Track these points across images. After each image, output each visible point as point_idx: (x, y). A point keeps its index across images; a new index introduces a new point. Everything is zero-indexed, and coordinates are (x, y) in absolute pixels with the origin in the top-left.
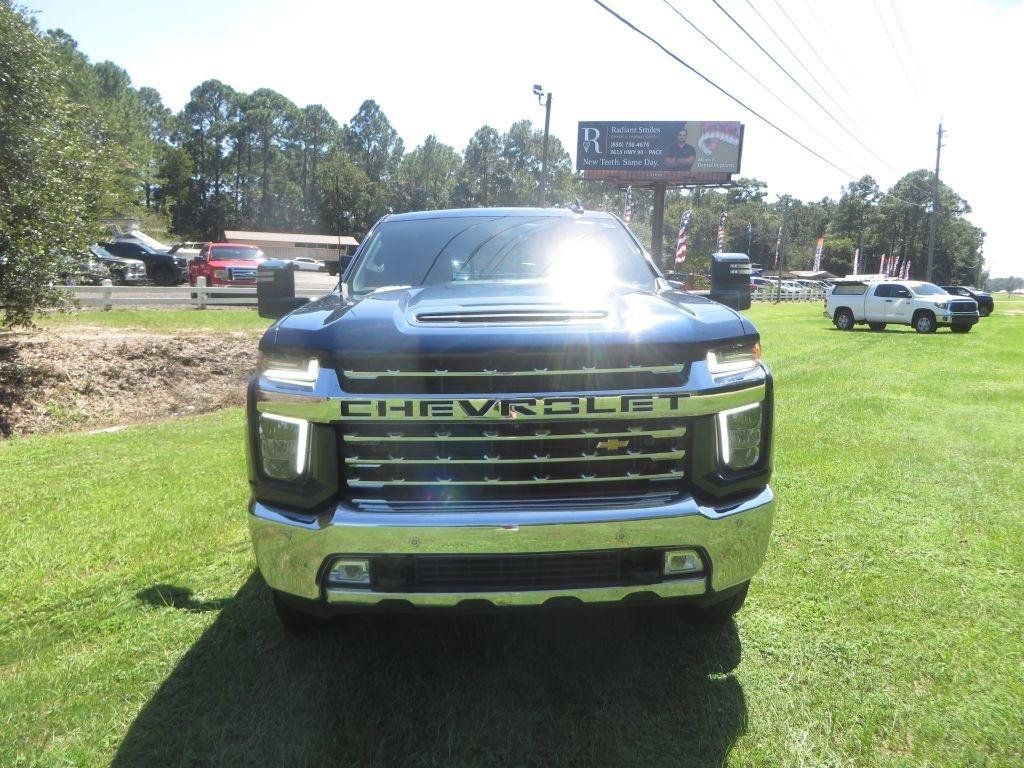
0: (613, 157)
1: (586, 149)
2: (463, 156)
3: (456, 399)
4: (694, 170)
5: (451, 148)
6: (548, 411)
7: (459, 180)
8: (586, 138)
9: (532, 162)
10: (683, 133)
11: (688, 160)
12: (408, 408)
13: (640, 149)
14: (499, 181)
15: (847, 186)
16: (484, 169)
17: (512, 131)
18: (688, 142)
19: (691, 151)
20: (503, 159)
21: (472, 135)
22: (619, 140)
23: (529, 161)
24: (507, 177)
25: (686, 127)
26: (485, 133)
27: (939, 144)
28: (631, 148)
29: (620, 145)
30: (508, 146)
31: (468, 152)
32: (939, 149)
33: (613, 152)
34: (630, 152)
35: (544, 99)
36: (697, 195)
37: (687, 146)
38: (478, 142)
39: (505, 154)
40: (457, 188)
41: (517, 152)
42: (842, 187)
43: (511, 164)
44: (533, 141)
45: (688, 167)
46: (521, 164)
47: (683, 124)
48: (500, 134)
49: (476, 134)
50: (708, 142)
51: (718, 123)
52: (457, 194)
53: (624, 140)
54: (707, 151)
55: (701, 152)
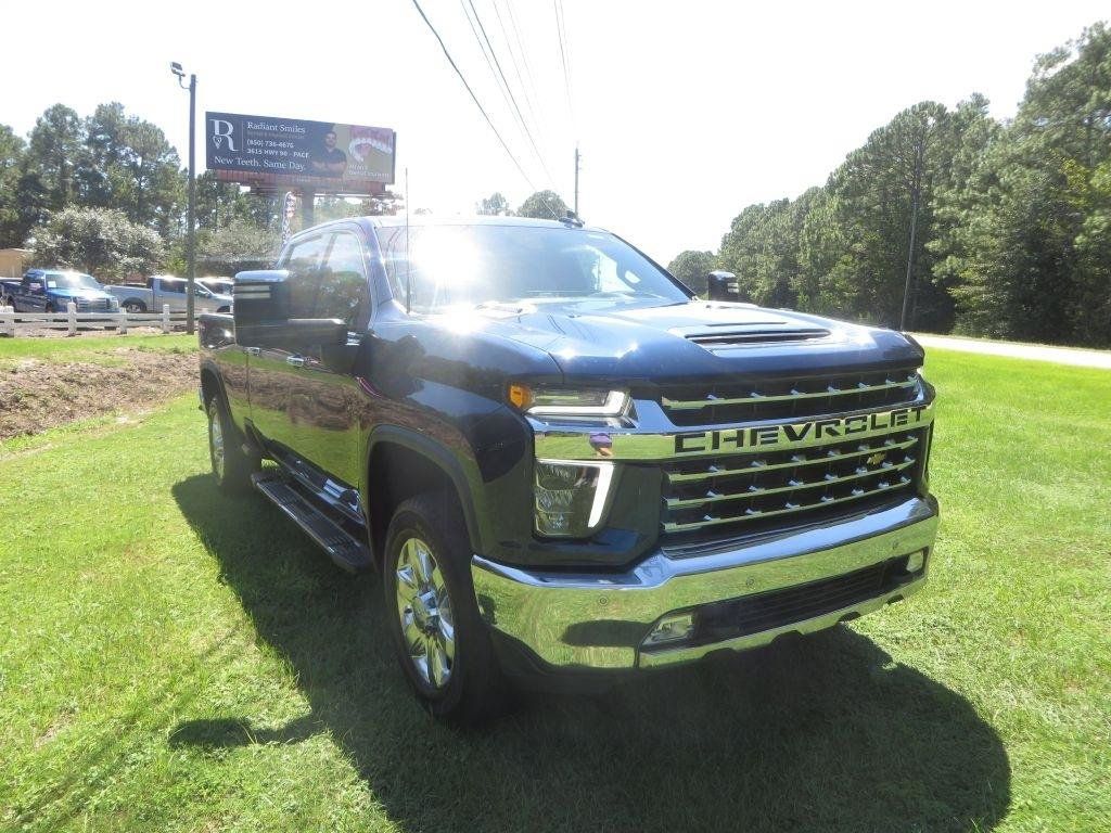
0: (251, 157)
1: (217, 145)
2: (28, 140)
3: (780, 424)
4: (345, 178)
5: (8, 128)
6: (848, 431)
7: (24, 170)
8: (217, 132)
9: (127, 155)
10: (331, 136)
11: (340, 166)
12: (739, 439)
13: (283, 149)
14: (84, 175)
15: (481, 204)
16: (60, 160)
17: (98, 114)
18: (337, 146)
19: (340, 156)
20: (86, 147)
21: (41, 114)
22: (259, 138)
23: (123, 153)
24: (94, 171)
25: (334, 129)
26: (58, 114)
27: (577, 167)
28: (272, 148)
29: (260, 143)
30: (94, 132)
31: (36, 136)
32: (577, 173)
33: (251, 151)
34: (271, 152)
35: (187, 81)
36: (327, 204)
37: (338, 152)
38: (50, 124)
39: (89, 142)
40: (21, 182)
41: (105, 141)
42: (477, 204)
43: (99, 156)
44: (128, 129)
45: (339, 174)
46: (113, 156)
47: (332, 125)
48: (81, 116)
49: (46, 114)
50: (359, 147)
51: (369, 129)
52: (23, 189)
53: (264, 139)
54: (358, 157)
55: (352, 156)
